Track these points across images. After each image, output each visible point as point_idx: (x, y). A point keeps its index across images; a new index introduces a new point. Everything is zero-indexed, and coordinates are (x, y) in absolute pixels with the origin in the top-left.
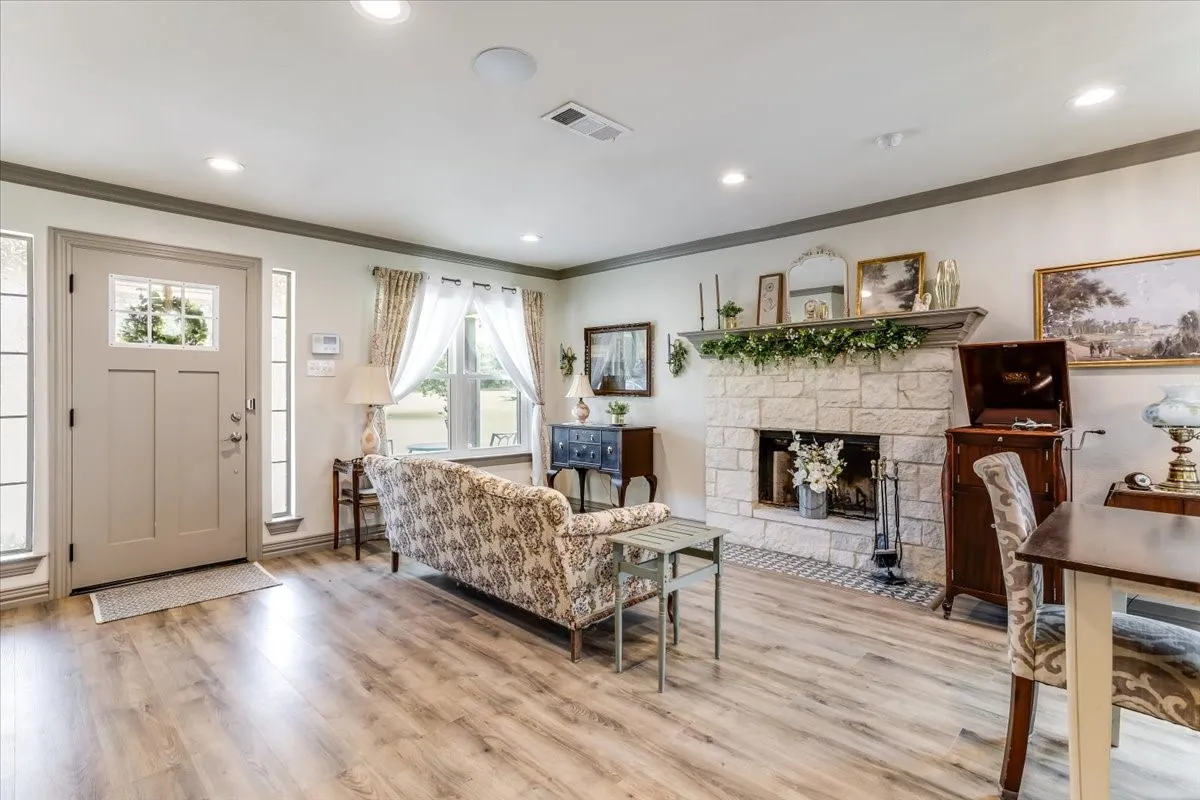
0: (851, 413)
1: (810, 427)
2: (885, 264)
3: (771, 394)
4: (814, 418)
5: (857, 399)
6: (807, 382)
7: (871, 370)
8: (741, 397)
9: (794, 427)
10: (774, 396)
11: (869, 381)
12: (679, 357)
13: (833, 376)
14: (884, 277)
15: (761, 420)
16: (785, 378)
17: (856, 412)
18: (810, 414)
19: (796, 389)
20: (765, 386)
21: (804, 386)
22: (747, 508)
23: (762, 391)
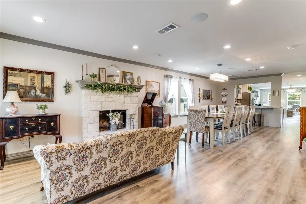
0: (123, 105)
1: (114, 109)
2: (127, 73)
3: (105, 101)
4: (115, 107)
5: (124, 102)
6: (114, 98)
7: (127, 96)
8: (96, 101)
9: (111, 109)
10: (106, 101)
11: (126, 98)
12: (68, 88)
13: (119, 96)
14: (127, 76)
15: (102, 108)
16: (108, 97)
17: (124, 105)
18: (114, 106)
19: (111, 100)
20: (103, 98)
21: (113, 99)
22: (98, 133)
23: (102, 100)
